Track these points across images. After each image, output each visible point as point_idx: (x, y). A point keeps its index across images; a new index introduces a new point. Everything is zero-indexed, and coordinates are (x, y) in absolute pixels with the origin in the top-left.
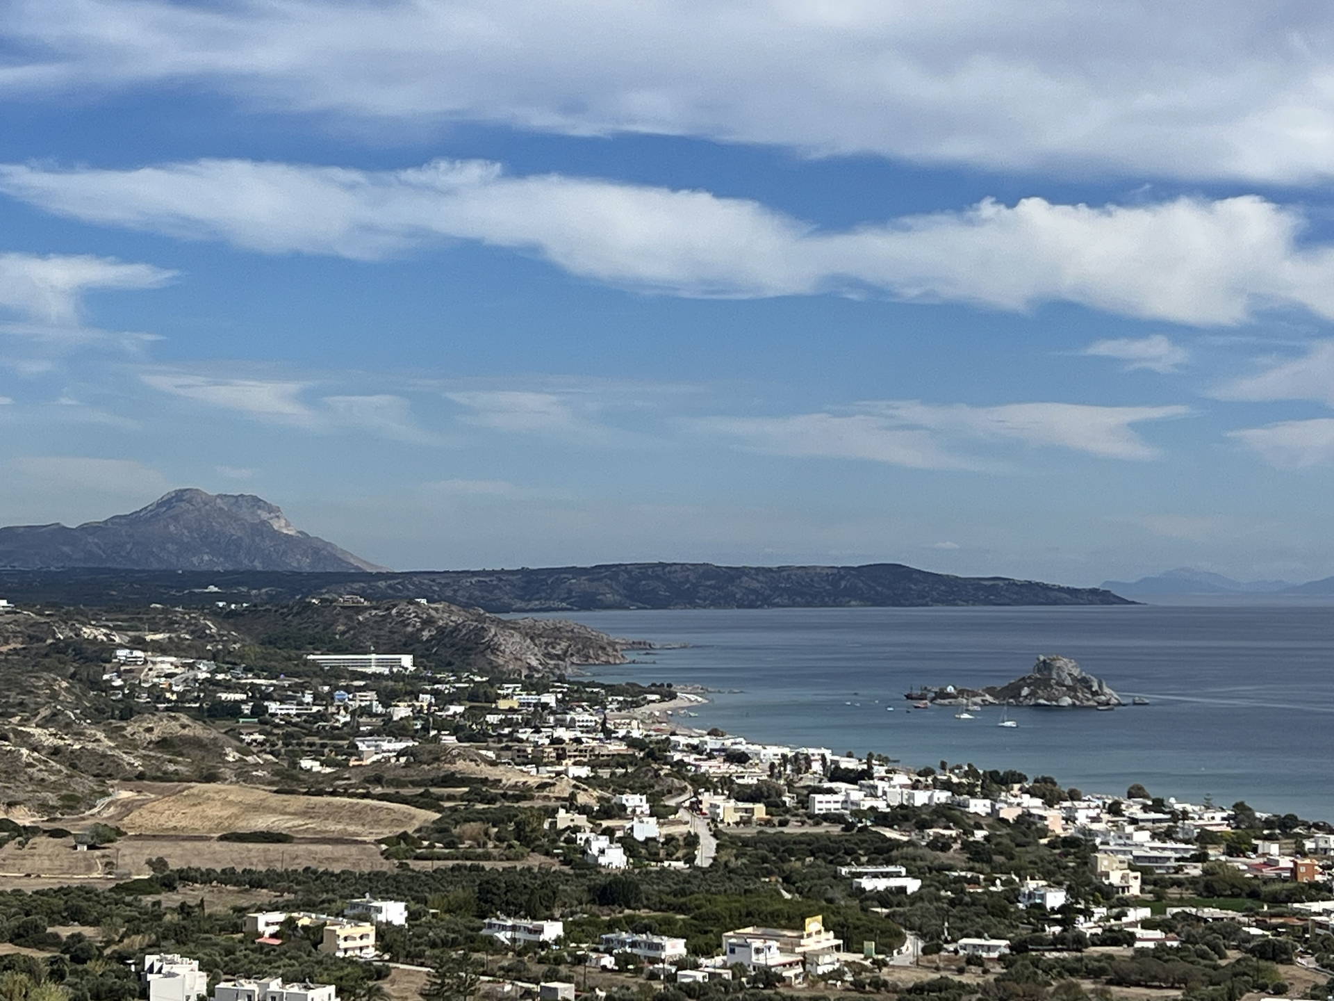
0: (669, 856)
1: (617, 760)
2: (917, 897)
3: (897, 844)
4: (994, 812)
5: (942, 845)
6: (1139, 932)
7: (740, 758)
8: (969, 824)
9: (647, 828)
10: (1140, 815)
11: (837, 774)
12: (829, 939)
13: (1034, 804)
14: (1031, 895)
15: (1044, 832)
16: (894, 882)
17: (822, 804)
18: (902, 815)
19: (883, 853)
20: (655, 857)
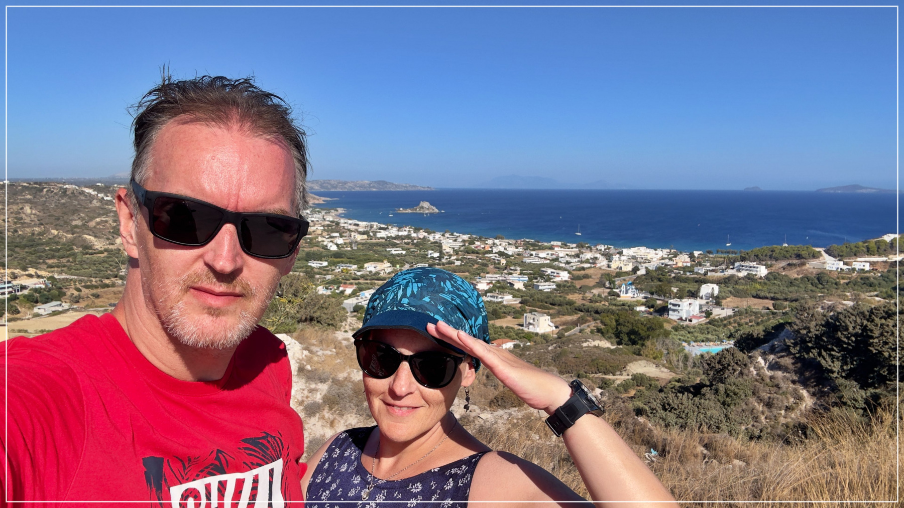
0: (347, 247)
1: (328, 226)
2: (405, 256)
3: (398, 244)
4: (418, 236)
5: (408, 244)
6: (456, 261)
7: (357, 225)
8: (413, 239)
9: (340, 241)
10: (449, 236)
11: (381, 228)
12: (389, 264)
13: (426, 234)
14: (431, 254)
15: (429, 240)
16: (400, 252)
17: (379, 235)
18: (397, 237)
19: (395, 245)
20: (343, 247)
